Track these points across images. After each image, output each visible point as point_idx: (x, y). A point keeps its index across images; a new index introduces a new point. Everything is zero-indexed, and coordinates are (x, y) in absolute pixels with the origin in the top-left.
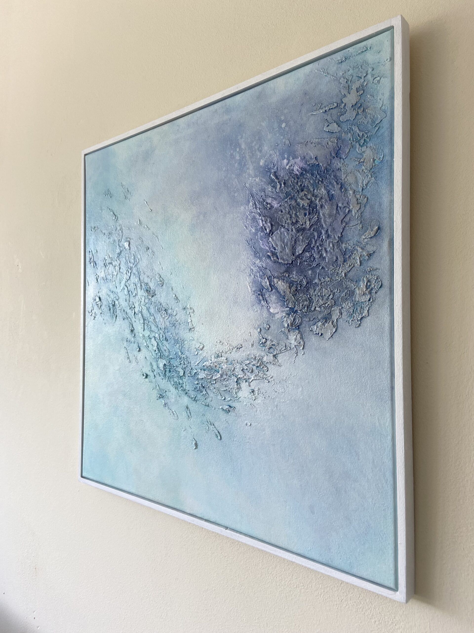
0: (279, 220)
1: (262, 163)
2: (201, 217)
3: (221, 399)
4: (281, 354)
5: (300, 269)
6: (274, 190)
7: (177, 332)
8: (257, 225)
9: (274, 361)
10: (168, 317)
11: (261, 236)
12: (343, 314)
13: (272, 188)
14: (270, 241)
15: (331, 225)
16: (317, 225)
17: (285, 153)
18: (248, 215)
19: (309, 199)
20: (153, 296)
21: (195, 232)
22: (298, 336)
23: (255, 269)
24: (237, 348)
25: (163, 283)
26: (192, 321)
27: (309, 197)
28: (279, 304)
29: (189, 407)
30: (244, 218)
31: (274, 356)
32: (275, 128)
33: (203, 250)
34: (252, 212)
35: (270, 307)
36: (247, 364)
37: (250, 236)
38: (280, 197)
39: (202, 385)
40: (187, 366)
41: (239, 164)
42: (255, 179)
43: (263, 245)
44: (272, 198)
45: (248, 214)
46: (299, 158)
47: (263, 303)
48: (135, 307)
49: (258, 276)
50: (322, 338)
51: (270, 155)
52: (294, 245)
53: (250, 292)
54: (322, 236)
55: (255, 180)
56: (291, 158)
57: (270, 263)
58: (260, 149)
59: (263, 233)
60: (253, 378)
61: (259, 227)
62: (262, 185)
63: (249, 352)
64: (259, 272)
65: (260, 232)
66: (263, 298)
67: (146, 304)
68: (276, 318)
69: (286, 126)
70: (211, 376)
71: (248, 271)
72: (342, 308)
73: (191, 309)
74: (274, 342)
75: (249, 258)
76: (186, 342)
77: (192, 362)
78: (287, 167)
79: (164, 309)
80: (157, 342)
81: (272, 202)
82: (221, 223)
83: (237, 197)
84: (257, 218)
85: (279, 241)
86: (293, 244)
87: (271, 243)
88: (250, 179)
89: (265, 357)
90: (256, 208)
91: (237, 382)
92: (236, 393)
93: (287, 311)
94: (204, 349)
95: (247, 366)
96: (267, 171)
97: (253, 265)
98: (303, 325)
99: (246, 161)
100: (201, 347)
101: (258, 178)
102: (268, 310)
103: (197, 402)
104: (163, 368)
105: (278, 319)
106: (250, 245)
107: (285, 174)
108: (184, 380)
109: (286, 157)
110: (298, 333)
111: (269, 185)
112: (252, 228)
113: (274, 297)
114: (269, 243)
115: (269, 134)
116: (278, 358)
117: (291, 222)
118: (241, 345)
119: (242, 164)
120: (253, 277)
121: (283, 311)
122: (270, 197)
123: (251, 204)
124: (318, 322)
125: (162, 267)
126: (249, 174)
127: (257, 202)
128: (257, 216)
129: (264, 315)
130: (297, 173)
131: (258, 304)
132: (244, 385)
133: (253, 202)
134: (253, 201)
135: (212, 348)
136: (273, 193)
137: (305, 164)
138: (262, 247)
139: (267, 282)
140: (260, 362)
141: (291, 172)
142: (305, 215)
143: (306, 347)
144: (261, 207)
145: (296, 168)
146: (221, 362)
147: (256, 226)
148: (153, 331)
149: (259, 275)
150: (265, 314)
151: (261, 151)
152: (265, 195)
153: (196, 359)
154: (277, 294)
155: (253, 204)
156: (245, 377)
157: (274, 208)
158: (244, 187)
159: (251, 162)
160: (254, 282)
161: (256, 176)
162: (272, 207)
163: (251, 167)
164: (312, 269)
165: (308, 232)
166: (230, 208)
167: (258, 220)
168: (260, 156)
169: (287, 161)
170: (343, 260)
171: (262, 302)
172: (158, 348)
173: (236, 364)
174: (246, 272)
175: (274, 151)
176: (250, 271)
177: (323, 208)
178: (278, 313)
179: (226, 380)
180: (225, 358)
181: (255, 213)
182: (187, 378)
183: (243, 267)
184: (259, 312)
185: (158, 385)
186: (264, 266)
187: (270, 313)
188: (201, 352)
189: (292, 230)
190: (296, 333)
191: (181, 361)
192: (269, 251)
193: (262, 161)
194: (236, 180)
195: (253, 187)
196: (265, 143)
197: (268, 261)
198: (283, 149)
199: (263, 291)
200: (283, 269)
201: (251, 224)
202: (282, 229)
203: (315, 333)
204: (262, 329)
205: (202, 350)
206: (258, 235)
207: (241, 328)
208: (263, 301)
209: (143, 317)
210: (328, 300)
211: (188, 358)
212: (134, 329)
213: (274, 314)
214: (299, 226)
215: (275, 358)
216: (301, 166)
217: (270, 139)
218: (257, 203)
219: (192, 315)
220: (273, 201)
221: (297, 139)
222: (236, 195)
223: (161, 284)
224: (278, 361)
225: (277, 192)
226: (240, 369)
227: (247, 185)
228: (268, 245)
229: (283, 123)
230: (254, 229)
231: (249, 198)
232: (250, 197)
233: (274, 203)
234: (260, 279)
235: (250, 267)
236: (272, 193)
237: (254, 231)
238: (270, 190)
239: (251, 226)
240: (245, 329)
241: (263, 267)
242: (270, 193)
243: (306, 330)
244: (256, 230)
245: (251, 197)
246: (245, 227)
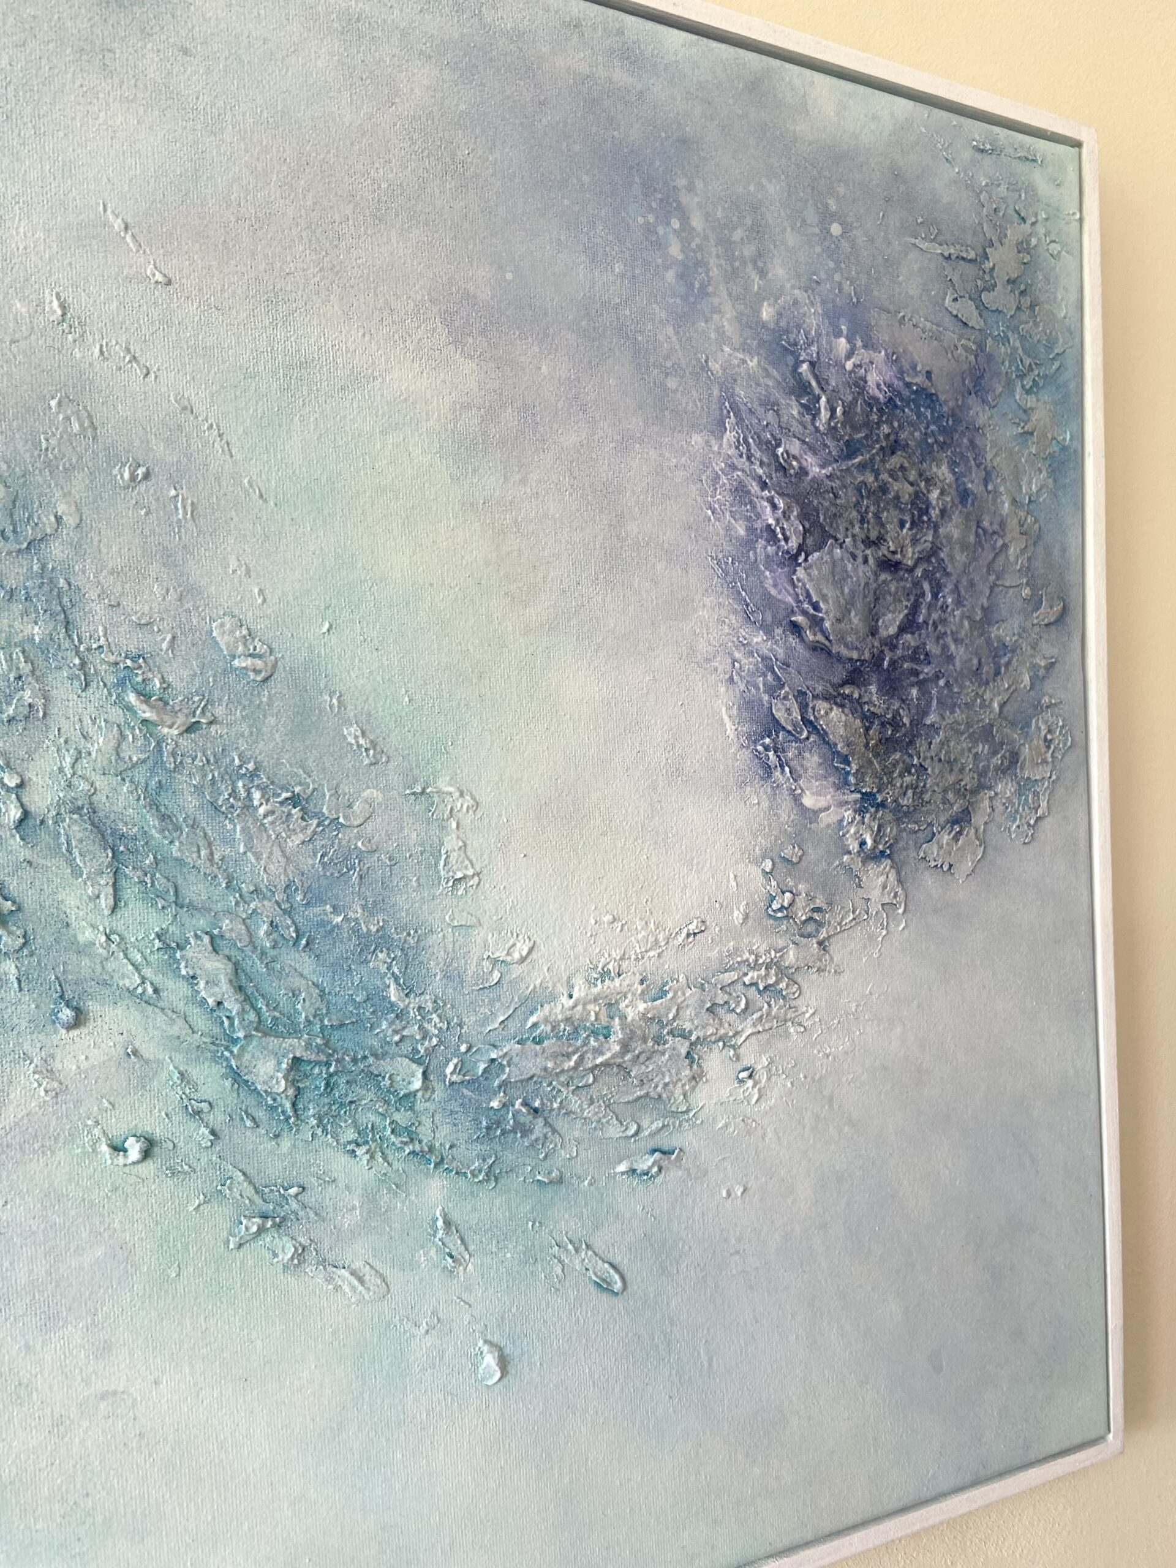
0: (825, 519)
1: (767, 313)
2: (509, 417)
3: (621, 1134)
4: (840, 936)
5: (889, 679)
6: (809, 420)
7: (371, 900)
8: (754, 517)
9: (821, 961)
10: (315, 833)
11: (767, 556)
12: (996, 811)
13: (802, 410)
14: (799, 580)
15: (965, 571)
16: (929, 562)
17: (842, 320)
18: (720, 473)
19: (912, 484)
20: (192, 728)
21: (474, 471)
22: (890, 876)
23: (748, 663)
24: (688, 935)
25: (275, 666)
26: (465, 845)
27: (911, 478)
28: (831, 779)
29: (455, 1216)
30: (704, 478)
31: (820, 943)
32: (809, 222)
33: (520, 556)
34: (734, 468)
35: (802, 790)
36: (724, 984)
37: (728, 548)
38: (829, 447)
39: (525, 1104)
40: (441, 1042)
41: (681, 276)
42: (741, 356)
43: (775, 586)
44: (803, 442)
45: (721, 470)
46: (883, 353)
47: (781, 777)
48: (21, 785)
49: (761, 686)
50: (950, 878)
51: (796, 302)
52: (872, 606)
53: (731, 736)
54: (944, 597)
55: (744, 361)
56: (859, 343)
57: (800, 648)
58: (760, 264)
59: (774, 548)
60: (749, 1031)
61: (758, 525)
62: (768, 386)
63: (732, 943)
64: (764, 675)
65: (763, 542)
66: (780, 759)
67: (134, 766)
68: (822, 825)
69: (841, 235)
70: (575, 1057)
71: (722, 664)
72: (996, 794)
73: (462, 795)
74: (818, 901)
75: (727, 620)
76: (432, 940)
77: (470, 1020)
78: (849, 365)
79: (285, 795)
80: (229, 958)
81: (802, 457)
82: (606, 468)
83: (675, 391)
84: (753, 491)
85: (828, 582)
86: (869, 603)
87: (804, 585)
88: (727, 349)
89: (791, 953)
90: (749, 458)
91: (688, 1055)
92: (685, 1095)
93: (855, 802)
94: (534, 956)
95: (726, 992)
96: (783, 346)
97: (742, 648)
98: (901, 844)
99: (709, 281)
100: (523, 948)
101: (755, 360)
102: (797, 799)
103: (502, 1181)
104: (286, 1079)
105: (829, 826)
106: (729, 579)
107: (843, 382)
108: (419, 1106)
109: (845, 332)
110: (891, 867)
111: (793, 398)
112: (735, 520)
113: (816, 758)
114: (794, 586)
115: (789, 229)
116: (831, 949)
117: (863, 536)
118: (703, 922)
119: (692, 285)
120: (742, 687)
121: (842, 804)
122: (795, 437)
123: (730, 436)
124: (939, 833)
125: (261, 591)
126: (721, 330)
127: (752, 438)
128: (754, 488)
129: (784, 817)
130: (877, 393)
131: (762, 778)
132: (714, 1061)
133: (737, 433)
134: (740, 431)
135: (574, 947)
136: (805, 428)
137: (899, 379)
138: (773, 592)
139: (793, 709)
140: (773, 971)
141: (859, 384)
142: (902, 524)
143: (911, 907)
144: (765, 460)
145: (873, 378)
146: (618, 993)
147: (751, 517)
148: (191, 906)
149: (764, 685)
150: (786, 813)
151: (762, 273)
152: (779, 426)
153: (492, 1003)
154: (825, 749)
155: (738, 441)
156: (722, 1032)
157: (809, 478)
158: (702, 368)
159: (730, 295)
160: (748, 705)
161: (744, 348)
162: (803, 471)
163: (729, 311)
164: (921, 684)
165: (906, 575)
166: (646, 423)
167: (755, 499)
168: (759, 288)
169: (848, 346)
170: (992, 671)
171: (777, 773)
172: (240, 989)
173: (684, 994)
174: (716, 670)
175: (806, 295)
176: (729, 667)
177: (946, 518)
178: (827, 809)
179: (643, 1058)
180: (638, 977)
181: (743, 471)
182: (438, 1095)
183: (703, 647)
184: (765, 804)
185: (244, 1174)
186: (778, 657)
187: (803, 810)
188: (517, 971)
189: (866, 561)
190: (885, 868)
191: (404, 1028)
192: (795, 609)
193: (770, 310)
194: (670, 330)
195: (735, 381)
196: (776, 252)
197: (793, 640)
198: (834, 301)
199: (778, 737)
200: (839, 673)
201: (732, 505)
202: (835, 550)
203: (933, 864)
204: (777, 860)
205: (523, 960)
206: (758, 550)
207: (698, 864)
208: (779, 769)
209: (103, 836)
210: (962, 773)
211: (445, 1004)
212: (19, 909)
213: (816, 813)
214: (886, 553)
215: (824, 949)
216: (887, 378)
217: (794, 248)
218: (751, 440)
219: (467, 821)
220: (806, 454)
221: (876, 293)
222: (672, 383)
223: (257, 672)
224: (832, 959)
225: (817, 430)
226: (702, 1007)
227: (715, 366)
228: (792, 592)
229: (835, 221)
230: (744, 527)
231: (721, 414)
232: (725, 412)
233: (809, 460)
234: (766, 697)
235: (731, 655)
236: (800, 427)
237: (742, 532)
238: (795, 413)
239: (731, 512)
240: (714, 864)
241: (777, 659)
242: (795, 423)
243: (908, 856)
244: (750, 530)
245: (729, 412)
246: (709, 512)
